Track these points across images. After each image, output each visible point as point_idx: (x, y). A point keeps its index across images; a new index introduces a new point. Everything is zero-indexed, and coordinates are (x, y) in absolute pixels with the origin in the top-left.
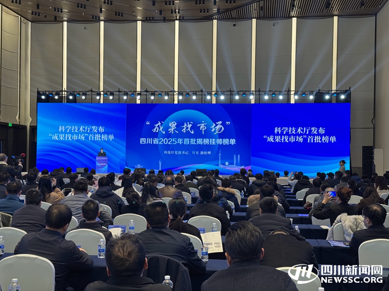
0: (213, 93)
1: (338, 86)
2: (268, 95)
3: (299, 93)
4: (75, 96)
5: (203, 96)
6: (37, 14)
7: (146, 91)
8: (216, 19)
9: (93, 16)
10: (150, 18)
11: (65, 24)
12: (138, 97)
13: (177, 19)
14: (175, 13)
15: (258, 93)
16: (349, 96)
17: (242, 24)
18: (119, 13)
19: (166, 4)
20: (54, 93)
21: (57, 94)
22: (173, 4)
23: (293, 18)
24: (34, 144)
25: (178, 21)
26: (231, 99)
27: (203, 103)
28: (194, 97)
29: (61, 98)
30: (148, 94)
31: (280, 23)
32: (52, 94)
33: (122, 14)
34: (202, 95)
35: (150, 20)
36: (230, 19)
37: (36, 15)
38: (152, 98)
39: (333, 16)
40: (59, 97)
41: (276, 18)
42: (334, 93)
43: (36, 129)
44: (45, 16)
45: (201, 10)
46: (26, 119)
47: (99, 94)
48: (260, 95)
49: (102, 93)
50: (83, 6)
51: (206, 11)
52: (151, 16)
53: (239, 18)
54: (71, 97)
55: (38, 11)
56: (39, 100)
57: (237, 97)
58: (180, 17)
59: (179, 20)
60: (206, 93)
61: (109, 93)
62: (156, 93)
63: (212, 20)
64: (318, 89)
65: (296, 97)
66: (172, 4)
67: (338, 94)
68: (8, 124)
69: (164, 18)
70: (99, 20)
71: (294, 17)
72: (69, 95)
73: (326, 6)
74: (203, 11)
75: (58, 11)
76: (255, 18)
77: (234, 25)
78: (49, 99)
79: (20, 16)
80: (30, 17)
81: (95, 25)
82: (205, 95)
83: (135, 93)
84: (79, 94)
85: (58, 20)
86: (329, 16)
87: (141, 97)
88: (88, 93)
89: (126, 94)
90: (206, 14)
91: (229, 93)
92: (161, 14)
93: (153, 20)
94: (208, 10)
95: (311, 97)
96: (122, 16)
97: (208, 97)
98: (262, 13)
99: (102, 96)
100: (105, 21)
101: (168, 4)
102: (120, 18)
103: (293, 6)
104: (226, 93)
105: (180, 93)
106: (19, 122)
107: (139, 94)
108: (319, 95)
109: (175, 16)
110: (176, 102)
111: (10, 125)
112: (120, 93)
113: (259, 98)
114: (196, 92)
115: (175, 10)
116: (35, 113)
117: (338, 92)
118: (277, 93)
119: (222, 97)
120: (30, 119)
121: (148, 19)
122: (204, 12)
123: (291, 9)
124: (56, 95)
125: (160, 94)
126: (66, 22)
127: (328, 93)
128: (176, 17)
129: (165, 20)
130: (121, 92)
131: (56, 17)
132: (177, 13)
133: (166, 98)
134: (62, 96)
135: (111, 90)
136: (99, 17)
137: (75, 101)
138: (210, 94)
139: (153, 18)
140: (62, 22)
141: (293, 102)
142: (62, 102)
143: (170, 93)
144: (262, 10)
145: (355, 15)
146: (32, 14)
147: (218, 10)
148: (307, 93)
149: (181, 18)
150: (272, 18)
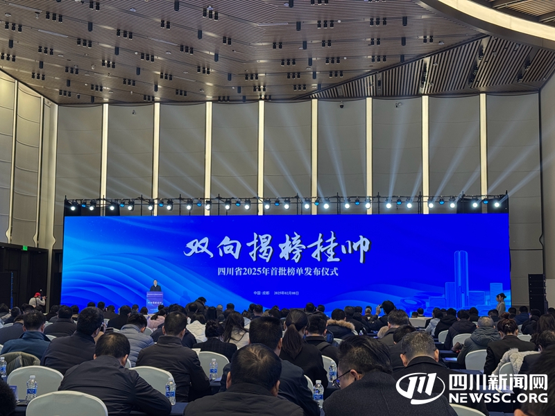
0: (313, 200)
1: (490, 191)
2: (392, 202)
3: (435, 199)
4: (117, 206)
5: (300, 205)
6: (67, 93)
7: (218, 199)
8: (315, 98)
9: (145, 96)
10: (224, 97)
11: (106, 106)
12: (208, 207)
13: (261, 99)
14: (260, 90)
15: (376, 200)
16: (506, 204)
17: (352, 105)
18: (181, 91)
19: (247, 78)
20: (88, 203)
21: (93, 203)
22: (257, 78)
23: (423, 97)
24: (57, 276)
25: (263, 102)
26: (339, 209)
27: (300, 214)
28: (287, 206)
29: (98, 210)
30: (221, 202)
31: (406, 104)
32: (85, 204)
33: (185, 92)
34: (297, 203)
35: (224, 100)
36: (335, 98)
37: (65, 94)
38: (227, 207)
39: (478, 93)
40: (95, 208)
41: (400, 96)
42: (485, 200)
43: (62, 253)
44: (79, 97)
45: (295, 86)
46: (47, 241)
47: (152, 203)
48: (379, 202)
49: (156, 202)
50: (132, 82)
51: (302, 88)
52: (226, 95)
53: (348, 97)
54: (112, 208)
55: (68, 89)
56: (67, 212)
57: (347, 206)
58: (265, 96)
59: (265, 99)
60: (303, 200)
61: (165, 202)
62: (233, 201)
63: (310, 99)
64: (461, 193)
65: (431, 205)
66: (254, 78)
67: (490, 201)
68: (22, 247)
69: (244, 97)
70: (154, 102)
71: (424, 95)
72: (110, 205)
73: (470, 79)
74: (297, 87)
75: (97, 89)
76: (370, 96)
77: (342, 106)
78: (81, 211)
79: (42, 97)
80: (57, 97)
81: (148, 107)
82: (302, 203)
83: (202, 201)
84: (124, 203)
85: (96, 102)
86: (474, 93)
87: (211, 206)
88: (136, 202)
89: (190, 202)
90: (302, 91)
91: (336, 200)
92: (239, 92)
93: (228, 100)
94: (305, 85)
95: (453, 205)
96: (185, 95)
97: (307, 206)
98: (380, 89)
99: (156, 206)
100: (161, 102)
101: (249, 78)
102: (183, 97)
103: (423, 79)
104: (331, 200)
105: (266, 201)
106: (38, 245)
107: (208, 202)
108: (464, 202)
109: (259, 94)
110: (261, 213)
111: (25, 249)
112: (182, 202)
113: (379, 207)
114: (289, 198)
115: (259, 87)
116: (60, 231)
117: (490, 198)
118: (403, 200)
119: (326, 206)
120: (54, 240)
121: (221, 99)
122: (300, 88)
123: (420, 84)
124: (91, 205)
125: (238, 202)
126: (107, 105)
127: (476, 200)
128: (261, 96)
129: (245, 100)
130: (183, 199)
131: (93, 98)
132: (262, 90)
133: (247, 207)
134: (100, 207)
135: (170, 197)
136: (153, 97)
137: (117, 213)
138: (309, 201)
139: (228, 97)
140: (102, 104)
141: (426, 212)
142: (99, 215)
143: (252, 200)
144: (379, 85)
145: (510, 92)
146: (61, 94)
147: (319, 85)
148: (446, 199)
149: (268, 97)
150: (394, 96)
